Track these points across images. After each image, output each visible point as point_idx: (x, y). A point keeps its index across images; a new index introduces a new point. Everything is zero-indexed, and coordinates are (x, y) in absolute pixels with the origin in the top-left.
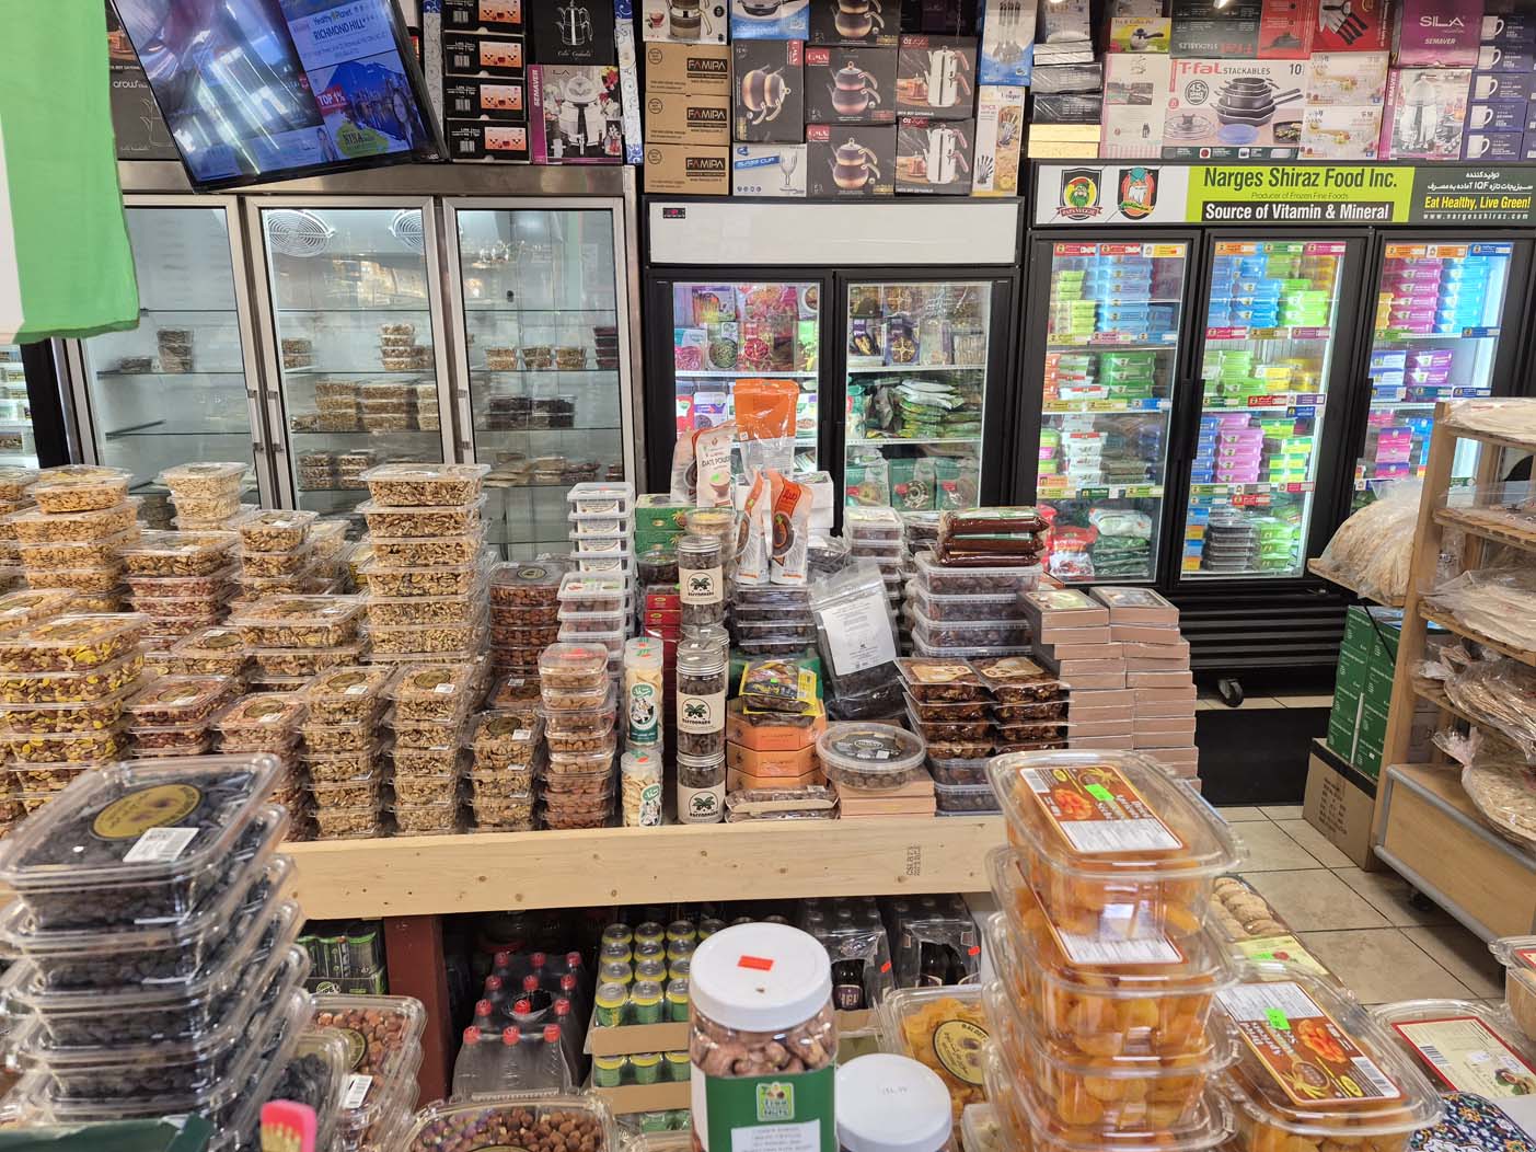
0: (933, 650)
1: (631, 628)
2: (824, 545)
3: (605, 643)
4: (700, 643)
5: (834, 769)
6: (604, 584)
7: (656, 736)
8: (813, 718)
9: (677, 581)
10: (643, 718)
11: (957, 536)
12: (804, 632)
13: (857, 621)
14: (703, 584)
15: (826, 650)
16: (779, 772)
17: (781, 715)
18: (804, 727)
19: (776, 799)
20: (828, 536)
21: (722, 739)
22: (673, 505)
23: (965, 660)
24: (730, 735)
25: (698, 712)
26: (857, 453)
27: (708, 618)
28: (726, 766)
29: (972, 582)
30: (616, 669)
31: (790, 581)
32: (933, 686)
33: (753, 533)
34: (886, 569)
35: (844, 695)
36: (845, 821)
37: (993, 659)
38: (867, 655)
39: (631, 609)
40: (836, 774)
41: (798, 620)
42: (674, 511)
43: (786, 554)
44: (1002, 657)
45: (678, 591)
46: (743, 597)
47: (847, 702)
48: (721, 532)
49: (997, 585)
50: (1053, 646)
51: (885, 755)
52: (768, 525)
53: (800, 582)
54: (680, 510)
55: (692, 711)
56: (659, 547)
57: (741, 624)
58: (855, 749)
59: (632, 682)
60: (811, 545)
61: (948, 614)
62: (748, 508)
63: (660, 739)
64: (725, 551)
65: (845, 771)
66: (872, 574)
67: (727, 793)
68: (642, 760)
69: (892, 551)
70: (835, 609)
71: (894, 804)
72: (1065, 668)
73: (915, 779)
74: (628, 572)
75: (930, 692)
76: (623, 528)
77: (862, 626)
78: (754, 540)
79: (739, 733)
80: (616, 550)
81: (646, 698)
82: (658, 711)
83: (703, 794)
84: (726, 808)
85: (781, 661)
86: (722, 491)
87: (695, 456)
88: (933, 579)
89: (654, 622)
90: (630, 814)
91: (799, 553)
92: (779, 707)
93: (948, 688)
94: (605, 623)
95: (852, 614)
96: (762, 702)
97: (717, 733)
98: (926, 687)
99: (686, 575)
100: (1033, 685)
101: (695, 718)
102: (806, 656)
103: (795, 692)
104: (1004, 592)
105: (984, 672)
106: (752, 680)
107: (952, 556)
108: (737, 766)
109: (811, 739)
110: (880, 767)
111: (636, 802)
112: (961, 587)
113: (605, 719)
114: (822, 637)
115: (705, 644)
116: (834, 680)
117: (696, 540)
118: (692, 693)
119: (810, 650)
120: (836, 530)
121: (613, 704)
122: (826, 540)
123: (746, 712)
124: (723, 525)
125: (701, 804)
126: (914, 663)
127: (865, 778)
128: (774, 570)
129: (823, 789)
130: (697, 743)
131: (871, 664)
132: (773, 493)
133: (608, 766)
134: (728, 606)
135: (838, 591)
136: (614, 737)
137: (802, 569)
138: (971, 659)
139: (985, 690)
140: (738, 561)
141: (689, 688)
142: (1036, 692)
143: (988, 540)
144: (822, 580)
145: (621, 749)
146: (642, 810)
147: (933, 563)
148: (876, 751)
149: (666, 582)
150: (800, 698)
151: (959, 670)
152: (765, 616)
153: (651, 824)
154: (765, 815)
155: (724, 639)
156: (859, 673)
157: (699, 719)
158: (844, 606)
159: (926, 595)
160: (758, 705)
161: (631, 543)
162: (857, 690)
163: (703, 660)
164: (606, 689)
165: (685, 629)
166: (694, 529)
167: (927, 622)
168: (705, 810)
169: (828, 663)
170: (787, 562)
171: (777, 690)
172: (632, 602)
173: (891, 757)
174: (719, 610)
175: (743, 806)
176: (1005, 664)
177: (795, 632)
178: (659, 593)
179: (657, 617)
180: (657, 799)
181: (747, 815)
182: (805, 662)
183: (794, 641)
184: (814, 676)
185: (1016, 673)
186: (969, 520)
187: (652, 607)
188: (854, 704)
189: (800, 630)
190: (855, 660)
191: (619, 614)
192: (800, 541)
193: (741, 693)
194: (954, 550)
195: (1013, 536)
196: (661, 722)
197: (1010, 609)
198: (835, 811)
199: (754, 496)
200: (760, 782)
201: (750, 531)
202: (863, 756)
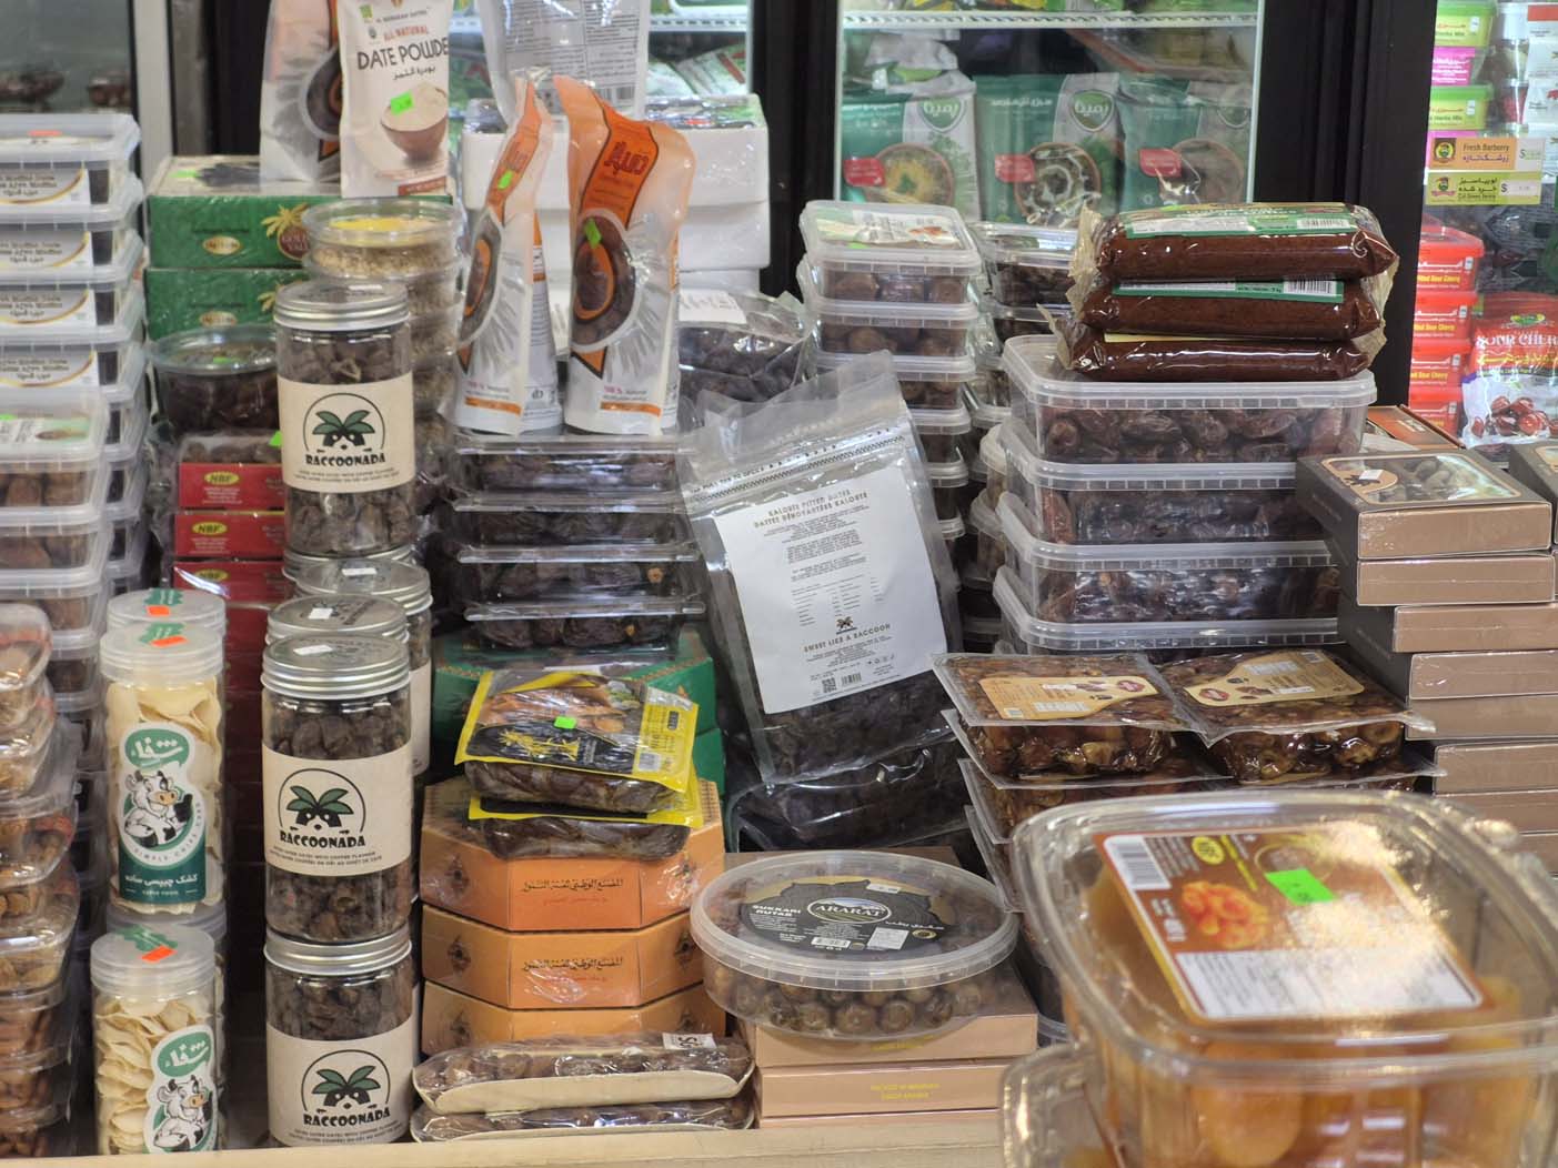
0: (1046, 630)
1: (131, 565)
2: (735, 317)
3: (43, 604)
4: (338, 606)
5: (742, 979)
6: (40, 425)
7: (200, 889)
8: (680, 834)
9: (274, 425)
10: (159, 828)
11: (1126, 289)
12: (670, 581)
13: (826, 546)
14: (351, 429)
15: (731, 636)
16: (578, 992)
17: (585, 823)
18: (653, 861)
19: (566, 1069)
20: (754, 293)
21: (406, 898)
22: (268, 190)
23: (1142, 660)
24: (433, 885)
25: (327, 809)
26: (879, 53)
27: (367, 536)
28: (420, 979)
29: (1165, 425)
30: (78, 687)
31: (624, 425)
32: (1035, 731)
33: (512, 276)
34: (922, 394)
35: (789, 771)
36: (774, 1132)
37: (1222, 656)
38: (858, 652)
39: (129, 508)
40: (747, 999)
41: (649, 543)
42: (270, 207)
43: (611, 340)
44: (1253, 650)
45: (276, 454)
46: (479, 472)
47: (798, 794)
48: (412, 272)
49: (1241, 437)
50: (1389, 612)
51: (895, 938)
52: (559, 255)
53: (657, 427)
54: (290, 203)
55: (309, 808)
56: (223, 318)
57: (472, 556)
58: (806, 923)
59: (124, 720)
60: (690, 316)
61: (1097, 521)
62: (497, 196)
63: (214, 894)
64: (425, 331)
65: (772, 987)
66: (876, 405)
67: (422, 1057)
68: (154, 955)
69: (945, 340)
70: (759, 511)
71: (919, 1084)
72: (1424, 679)
73: (983, 1008)
74: (124, 390)
75: (1027, 750)
76: (102, 252)
77: (846, 562)
78: (514, 298)
79: (458, 878)
80: (80, 322)
81: (170, 770)
82: (205, 811)
83: (345, 1058)
84: (414, 1102)
85: (595, 670)
86: (420, 149)
87: (333, 38)
88: (1052, 417)
89: (201, 547)
90: (120, 1118)
91: (651, 335)
92: (576, 798)
93: (1079, 734)
94: (43, 542)
95: (817, 526)
96: (526, 782)
97: (388, 876)
98: (1018, 734)
99: (300, 402)
100: (1330, 727)
101: (318, 828)
102: (672, 656)
103: (629, 756)
104: (1260, 457)
105: (1194, 691)
106: (495, 720)
107: (1112, 349)
108: (453, 979)
109: (674, 896)
110: (877, 974)
111: (138, 1081)
112: (1131, 440)
113: (40, 835)
114: (720, 598)
115: (352, 607)
116: (759, 730)
117: (335, 292)
118: (307, 752)
119: (687, 639)
120: (779, 276)
121: (63, 788)
122: (741, 301)
123: (476, 813)
124: (422, 252)
125: (337, 1088)
126: (992, 670)
127: (833, 1003)
128: (575, 390)
129: (707, 1041)
130: (325, 904)
131: (870, 680)
132: (574, 157)
133: (49, 973)
134: (434, 501)
135: (770, 456)
136: (70, 890)
137: (661, 387)
138: (1162, 656)
139: (1189, 740)
140: (465, 360)
141: (299, 737)
142: (1337, 745)
143: (1216, 300)
144: (723, 424)
145: (91, 921)
146: (155, 1106)
147: (1057, 371)
148: (867, 931)
149: (241, 425)
150: (640, 772)
151: (1114, 688)
152: (546, 531)
153: (183, 1147)
154: (532, 1119)
155: (415, 598)
156: (833, 705)
157: (328, 832)
158: (790, 500)
159: (1035, 467)
160: (514, 794)
161: (130, 304)
162: (829, 758)
163: (345, 655)
164: (41, 739)
165: (296, 568)
166: (328, 262)
167: (1033, 548)
168: (350, 1106)
169: (740, 677)
170: (615, 364)
171: (573, 749)
172: (131, 488)
173: (913, 946)
174: (401, 509)
175: (465, 1091)
176: (1255, 670)
177: (639, 581)
178: (219, 458)
179: (211, 532)
180: (204, 1073)
181: (478, 1120)
182: (667, 671)
183: (637, 606)
184: (689, 712)
185: (1284, 694)
186: (1160, 240)
187: (197, 502)
188: (818, 802)
189: (655, 575)
190: (822, 666)
191: (86, 515)
192: (654, 301)
193: (462, 756)
194: (1117, 328)
195: (1288, 289)
196: (215, 842)
197: (1278, 508)
198: (743, 1106)
199: (515, 161)
200: (522, 1023)
201: (503, 269)
202: (826, 942)
